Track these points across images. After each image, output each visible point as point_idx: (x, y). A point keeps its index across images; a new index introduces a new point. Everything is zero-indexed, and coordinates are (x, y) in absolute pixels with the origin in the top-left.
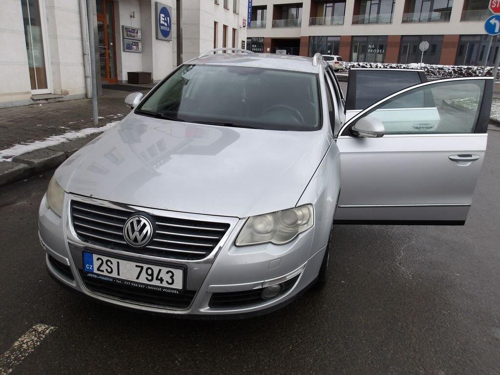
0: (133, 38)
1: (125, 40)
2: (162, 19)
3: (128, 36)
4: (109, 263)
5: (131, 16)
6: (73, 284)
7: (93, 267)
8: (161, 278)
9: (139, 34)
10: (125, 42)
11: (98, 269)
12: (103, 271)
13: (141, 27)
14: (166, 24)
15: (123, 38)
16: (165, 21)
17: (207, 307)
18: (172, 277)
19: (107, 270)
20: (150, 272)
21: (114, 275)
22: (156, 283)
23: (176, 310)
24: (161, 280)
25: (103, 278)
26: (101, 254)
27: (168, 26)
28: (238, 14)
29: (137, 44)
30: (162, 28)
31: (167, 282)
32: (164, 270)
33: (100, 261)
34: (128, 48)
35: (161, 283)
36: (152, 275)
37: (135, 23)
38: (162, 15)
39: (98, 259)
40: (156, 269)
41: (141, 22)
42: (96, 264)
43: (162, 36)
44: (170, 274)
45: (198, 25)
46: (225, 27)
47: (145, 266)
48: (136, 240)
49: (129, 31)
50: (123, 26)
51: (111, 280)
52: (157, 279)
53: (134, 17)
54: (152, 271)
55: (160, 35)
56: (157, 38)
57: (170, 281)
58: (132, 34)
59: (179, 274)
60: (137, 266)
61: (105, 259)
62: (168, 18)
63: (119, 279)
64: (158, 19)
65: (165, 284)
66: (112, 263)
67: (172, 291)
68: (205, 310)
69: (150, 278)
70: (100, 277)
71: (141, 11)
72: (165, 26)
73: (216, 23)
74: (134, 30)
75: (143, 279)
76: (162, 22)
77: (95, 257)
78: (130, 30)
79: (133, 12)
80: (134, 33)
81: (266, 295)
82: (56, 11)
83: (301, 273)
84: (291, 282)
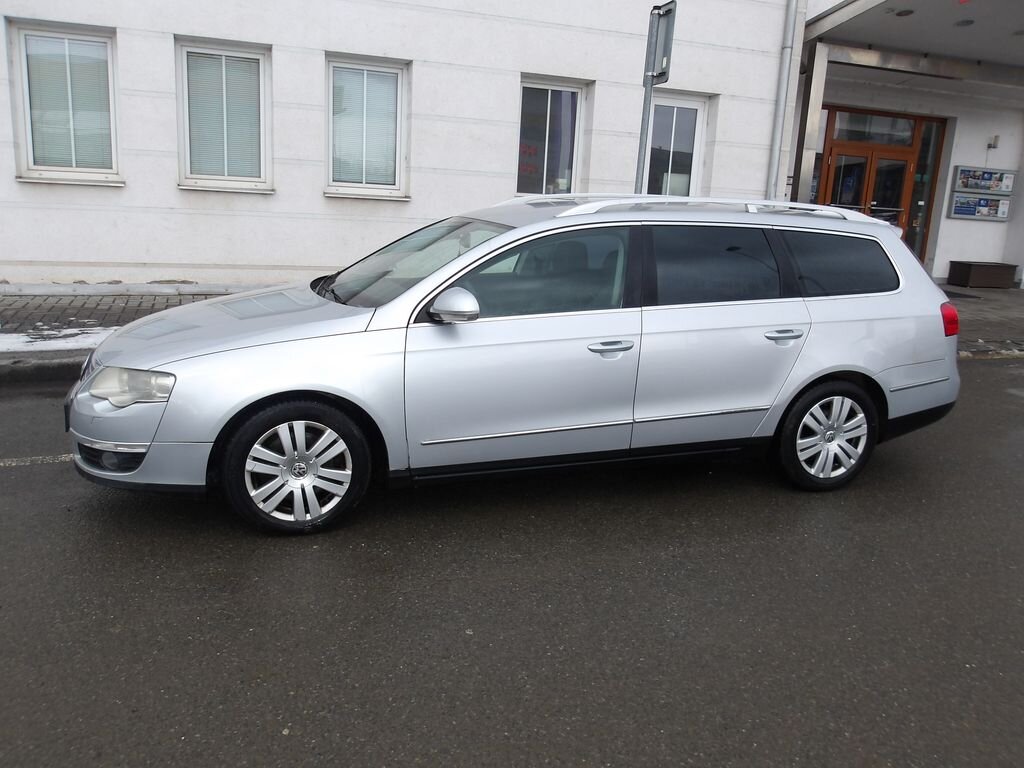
0: (988, 192)
1: (956, 194)
3: (966, 186)
5: (989, 146)
9: (1007, 184)
10: (955, 199)
13: (1020, 167)
15: (953, 191)
29: (993, 205)
34: (965, 211)
37: (1000, 160)
41: (1020, 157)
49: (974, 177)
50: (956, 168)
53: (994, 147)
58: (988, 183)
71: (1022, 134)
74: (991, 174)
78: (977, 174)
79: (996, 137)
80: (990, 179)
81: (106, 462)
82: (717, 148)
83: (144, 455)
84: (132, 461)
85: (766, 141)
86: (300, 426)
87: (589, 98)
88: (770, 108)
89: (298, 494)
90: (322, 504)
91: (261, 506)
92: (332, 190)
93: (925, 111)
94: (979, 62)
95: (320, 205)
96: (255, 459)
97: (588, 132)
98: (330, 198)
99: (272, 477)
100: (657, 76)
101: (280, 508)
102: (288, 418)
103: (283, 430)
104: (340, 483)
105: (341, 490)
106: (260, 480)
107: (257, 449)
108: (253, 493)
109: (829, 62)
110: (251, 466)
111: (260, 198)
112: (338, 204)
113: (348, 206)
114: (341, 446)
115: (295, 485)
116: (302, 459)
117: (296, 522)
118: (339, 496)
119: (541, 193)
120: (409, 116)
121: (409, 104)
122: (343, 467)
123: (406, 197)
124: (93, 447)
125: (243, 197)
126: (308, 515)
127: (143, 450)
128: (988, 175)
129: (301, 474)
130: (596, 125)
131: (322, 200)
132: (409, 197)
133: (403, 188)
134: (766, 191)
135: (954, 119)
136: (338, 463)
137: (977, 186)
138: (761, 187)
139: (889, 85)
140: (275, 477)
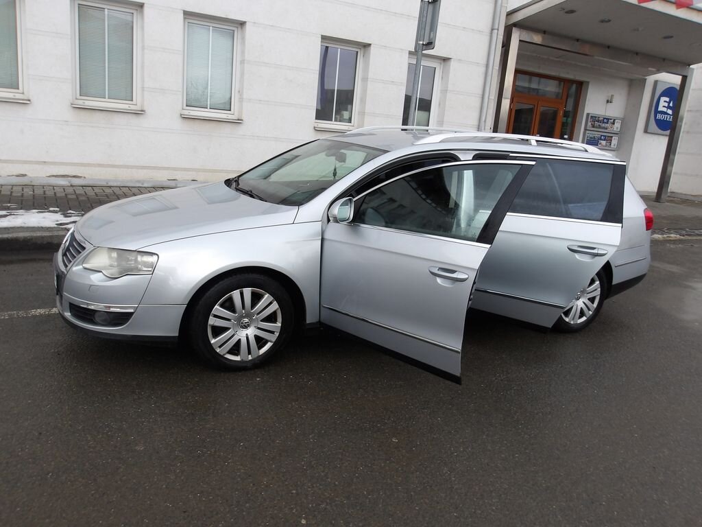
0: (606, 131)
1: (587, 132)
2: (663, 104)
3: (593, 127)
5: (608, 102)
9: (617, 125)
10: (587, 135)
13: (623, 115)
14: (669, 112)
15: (586, 130)
16: (669, 107)
29: (609, 139)
30: (659, 116)
34: (592, 142)
37: (615, 110)
38: (664, 99)
41: (626, 109)
43: (656, 127)
49: (598, 121)
50: (588, 114)
53: (611, 102)
55: (653, 126)
56: (646, 131)
58: (606, 125)
64: (654, 105)
71: (629, 93)
72: (667, 114)
74: (608, 119)
76: (661, 108)
78: (601, 119)
79: (612, 96)
81: (97, 319)
82: (449, 95)
83: (132, 314)
84: (122, 318)
85: (480, 92)
86: (247, 292)
87: (367, 56)
88: (483, 69)
89: (244, 341)
90: (260, 348)
91: (218, 350)
92: (186, 112)
93: (570, 76)
94: (609, 47)
95: (178, 124)
96: (215, 316)
97: (365, 79)
98: (185, 118)
99: (226, 329)
100: (426, 45)
101: (231, 352)
102: (240, 286)
103: (236, 294)
104: (272, 332)
105: (274, 338)
106: (218, 331)
107: (217, 309)
108: (213, 341)
109: (520, 41)
110: (212, 321)
111: (134, 116)
112: (191, 123)
113: (196, 125)
114: (275, 306)
115: (242, 334)
116: (249, 316)
117: (242, 362)
118: (271, 342)
119: (332, 120)
120: (242, 62)
121: (243, 52)
122: (275, 321)
123: (238, 120)
124: (90, 307)
125: (120, 115)
126: (250, 356)
127: (132, 311)
128: (607, 120)
129: (246, 327)
130: (371, 75)
131: (180, 120)
132: (242, 120)
133: (236, 113)
134: (479, 126)
135: (588, 83)
136: (271, 318)
137: (600, 126)
138: (476, 123)
139: (551, 58)
140: (229, 329)
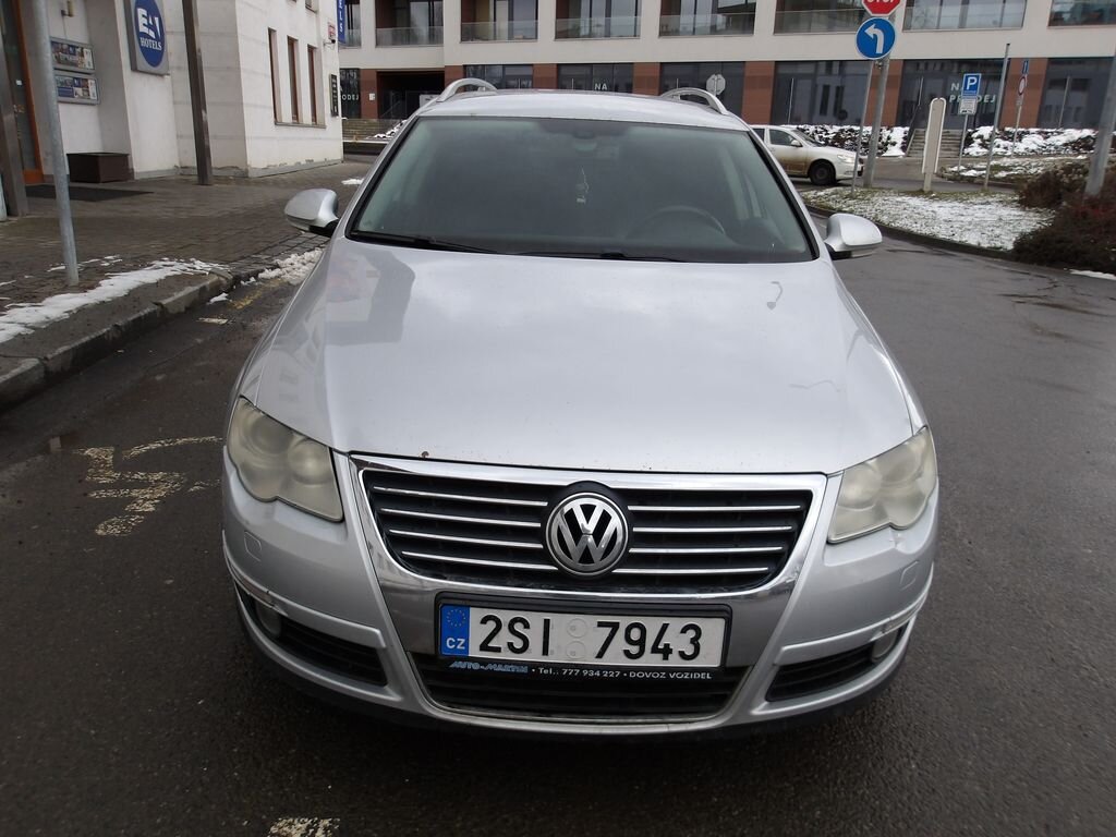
0: (72, 68)
2: (142, 21)
4: (519, 627)
5: (63, 13)
6: (390, 696)
7: (466, 645)
8: (667, 646)
9: (88, 58)
11: (484, 647)
12: (498, 650)
13: (90, 40)
14: (152, 34)
16: (149, 26)
17: (761, 702)
18: (695, 641)
19: (510, 645)
20: (636, 634)
21: (534, 655)
22: (651, 660)
23: (690, 722)
24: (666, 652)
25: (499, 668)
26: (492, 605)
27: (157, 39)
28: (315, 12)
29: (83, 84)
30: (144, 42)
31: (682, 655)
32: (676, 624)
33: (491, 625)
34: (66, 92)
35: (666, 658)
36: (641, 643)
37: (74, 30)
38: (142, 12)
39: (484, 621)
40: (653, 625)
41: (89, 27)
42: (478, 632)
43: (145, 62)
44: (691, 634)
45: (233, 35)
46: (292, 42)
47: (624, 622)
48: (586, 557)
49: (62, 50)
51: (524, 670)
52: (655, 650)
53: (70, 15)
54: (643, 631)
55: (142, 61)
56: (134, 69)
57: (689, 651)
58: (71, 58)
59: (713, 630)
60: (601, 624)
61: (505, 616)
62: (156, 19)
63: (546, 665)
64: (131, 22)
65: (674, 661)
66: (527, 626)
67: (695, 676)
68: (761, 710)
69: (634, 650)
70: (490, 667)
72: (151, 38)
73: (271, 32)
74: (74, 47)
75: (615, 657)
76: (143, 29)
77: (476, 614)
78: (65, 46)
79: (68, 3)
80: (74, 54)
137: (67, 62)
